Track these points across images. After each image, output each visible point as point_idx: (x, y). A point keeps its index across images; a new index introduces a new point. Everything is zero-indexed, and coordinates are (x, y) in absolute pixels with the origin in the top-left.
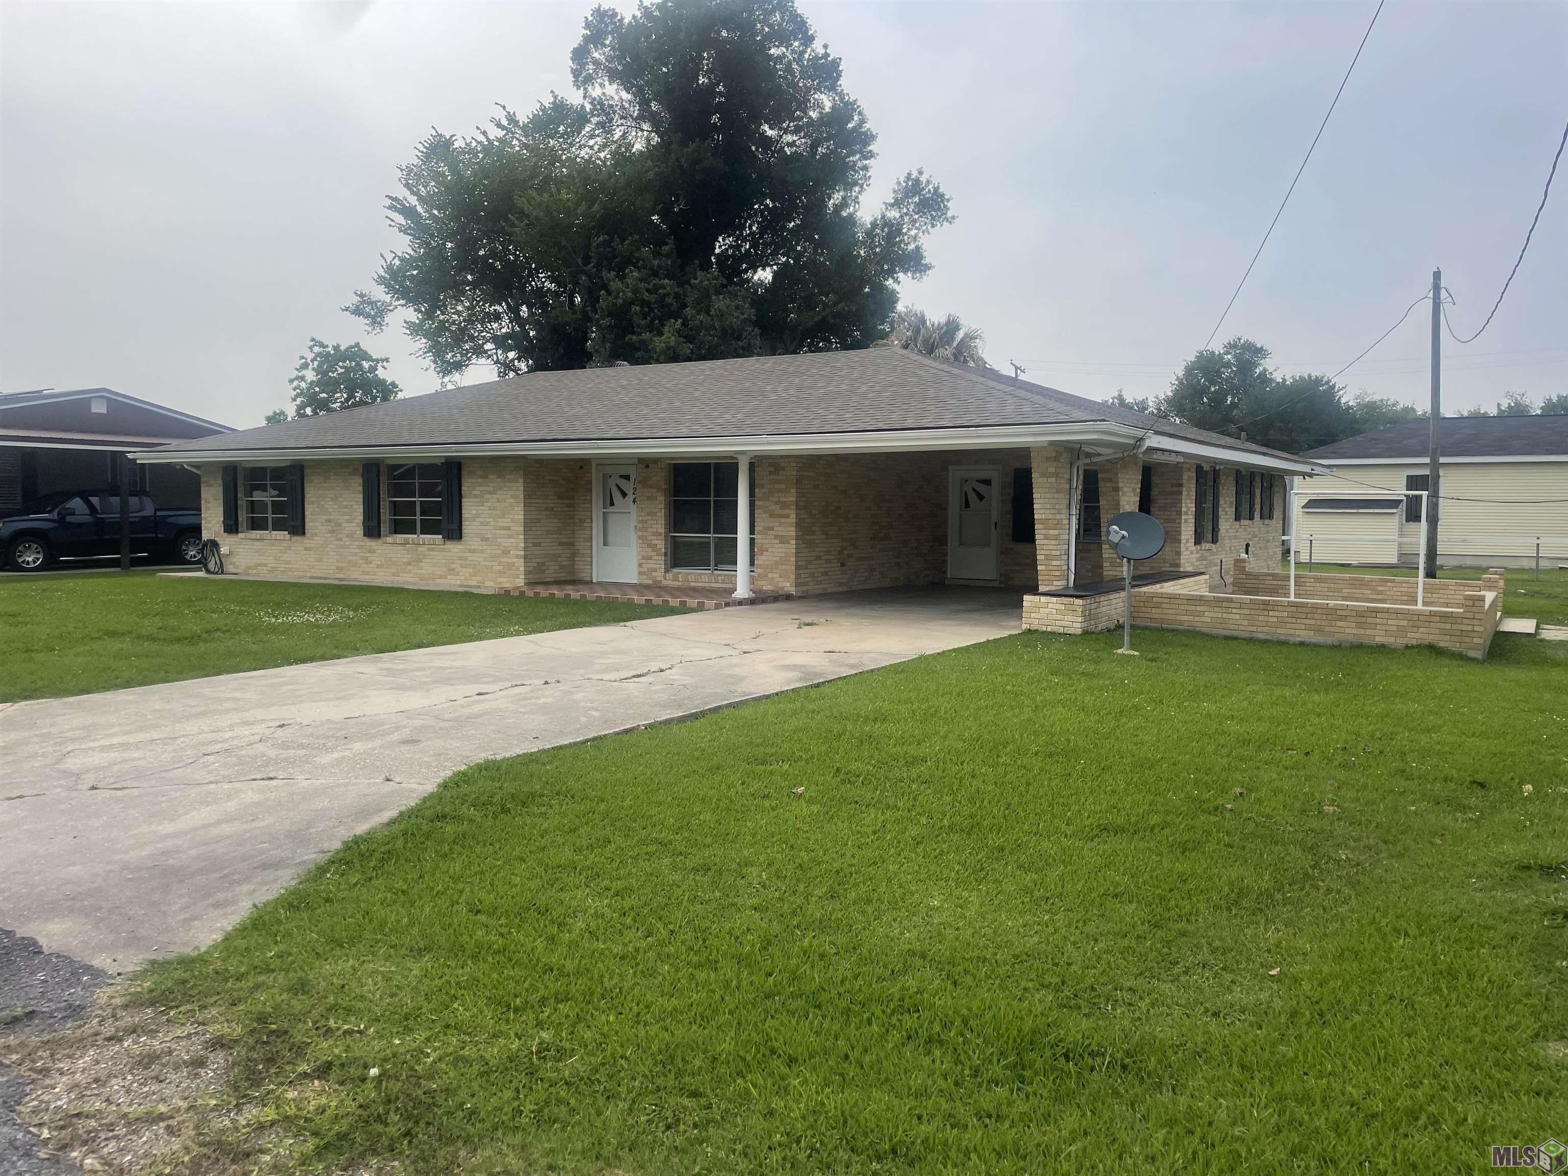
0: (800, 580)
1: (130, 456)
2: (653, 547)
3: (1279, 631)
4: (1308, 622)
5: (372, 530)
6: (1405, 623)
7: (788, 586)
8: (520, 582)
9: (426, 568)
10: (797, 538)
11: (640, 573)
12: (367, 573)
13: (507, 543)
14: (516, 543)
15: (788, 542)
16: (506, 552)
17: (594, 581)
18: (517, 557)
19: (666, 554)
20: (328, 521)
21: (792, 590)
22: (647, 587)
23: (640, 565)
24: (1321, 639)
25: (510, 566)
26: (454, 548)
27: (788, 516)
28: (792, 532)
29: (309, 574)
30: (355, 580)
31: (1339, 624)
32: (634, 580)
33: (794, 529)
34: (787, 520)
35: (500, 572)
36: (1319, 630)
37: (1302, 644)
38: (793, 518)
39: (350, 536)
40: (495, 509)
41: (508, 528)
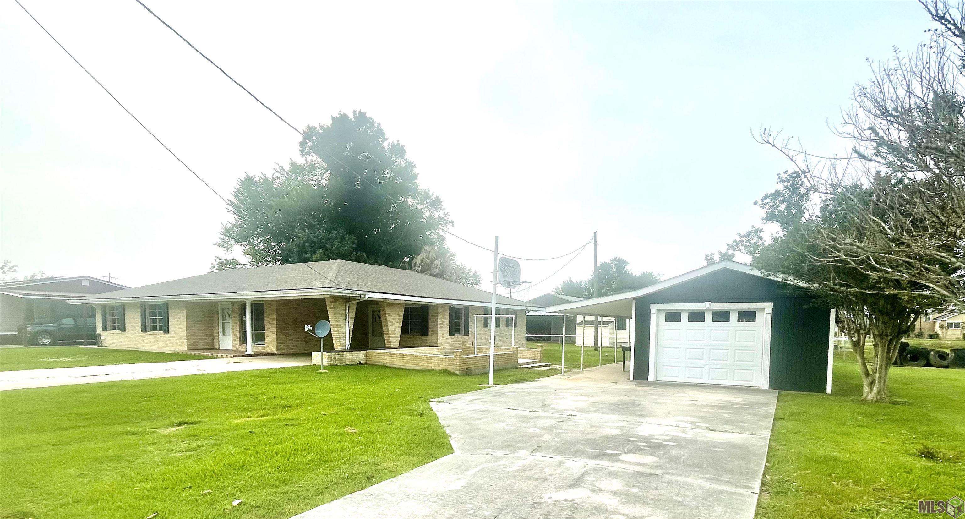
0: (279, 348)
1: (67, 301)
2: (235, 335)
3: (407, 365)
4: (414, 361)
5: (144, 329)
6: (439, 361)
7: (275, 351)
8: (186, 349)
9: (160, 344)
10: (277, 332)
11: (233, 346)
12: (143, 346)
13: (182, 334)
14: (184, 334)
15: (274, 333)
16: (181, 338)
17: (220, 349)
18: (185, 339)
19: (240, 339)
20: (132, 326)
21: (276, 352)
22: (235, 351)
23: (232, 343)
24: (418, 368)
25: (182, 343)
26: (167, 336)
27: (274, 324)
28: (275, 329)
29: (127, 347)
30: (140, 349)
31: (422, 362)
32: (231, 349)
33: (276, 328)
34: (274, 325)
35: (180, 345)
36: (417, 364)
37: (413, 370)
38: (275, 325)
39: (138, 332)
40: (178, 321)
41: (181, 328)
